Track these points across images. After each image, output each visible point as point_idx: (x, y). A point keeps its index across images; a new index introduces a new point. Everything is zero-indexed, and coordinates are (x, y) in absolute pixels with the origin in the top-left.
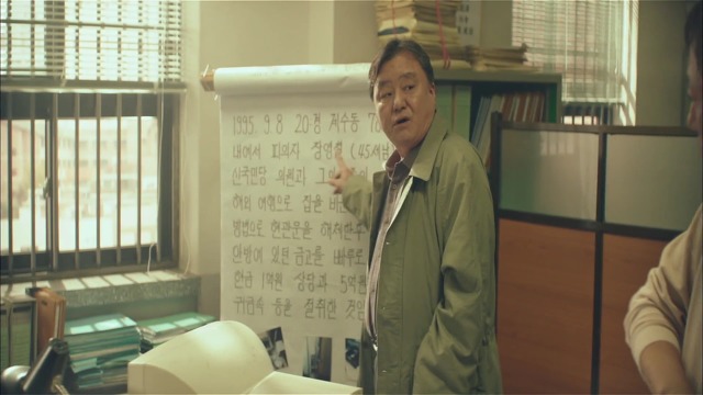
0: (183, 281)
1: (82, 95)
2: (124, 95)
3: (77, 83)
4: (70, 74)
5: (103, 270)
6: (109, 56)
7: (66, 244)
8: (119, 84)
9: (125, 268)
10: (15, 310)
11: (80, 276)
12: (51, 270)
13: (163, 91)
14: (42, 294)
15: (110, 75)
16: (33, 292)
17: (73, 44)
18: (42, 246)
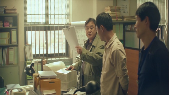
0: (69, 59)
1: (52, 27)
2: (59, 26)
3: (51, 24)
4: (49, 23)
5: (56, 57)
6: (56, 20)
7: (49, 53)
8: (58, 24)
9: (59, 57)
10: (38, 63)
11: (51, 58)
12: (46, 57)
13: (66, 25)
14: (44, 60)
15: (56, 23)
16: (42, 60)
17: (50, 18)
18: (45, 53)
